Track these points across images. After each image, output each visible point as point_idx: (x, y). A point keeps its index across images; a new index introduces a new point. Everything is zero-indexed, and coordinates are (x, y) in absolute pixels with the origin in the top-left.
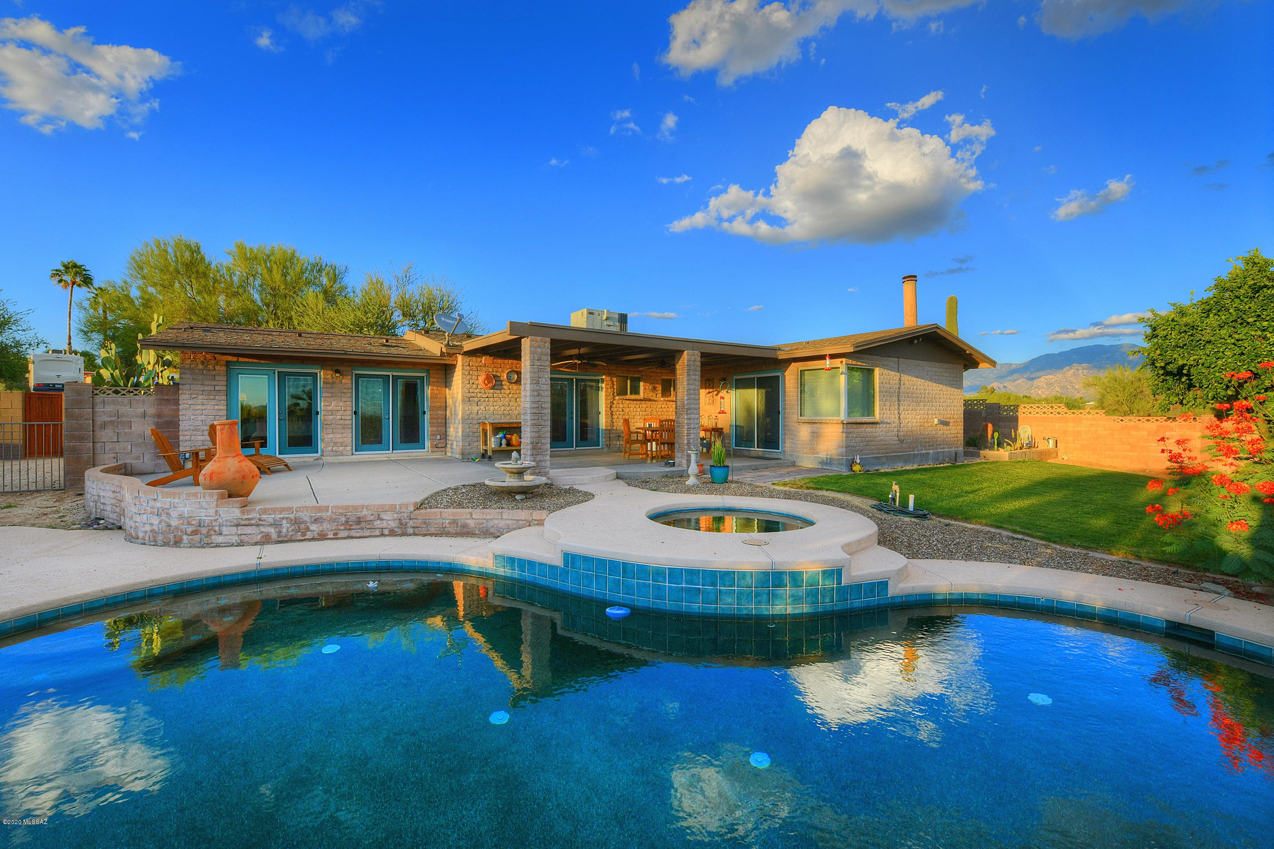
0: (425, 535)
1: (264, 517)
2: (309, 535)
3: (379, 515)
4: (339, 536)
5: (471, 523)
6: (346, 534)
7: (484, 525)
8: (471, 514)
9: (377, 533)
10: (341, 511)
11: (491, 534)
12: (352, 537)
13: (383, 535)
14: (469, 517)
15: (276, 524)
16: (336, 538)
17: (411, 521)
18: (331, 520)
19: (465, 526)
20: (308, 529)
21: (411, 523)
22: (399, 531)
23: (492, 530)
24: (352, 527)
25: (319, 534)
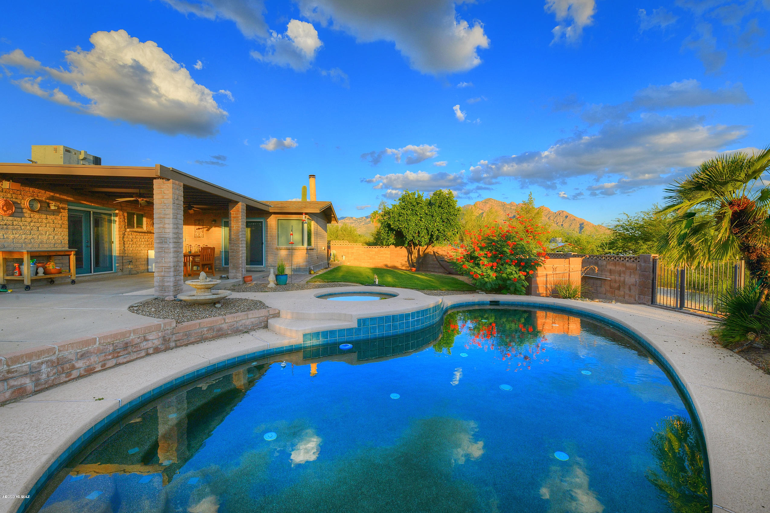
0: (186, 345)
1: (14, 367)
2: (75, 373)
3: (144, 337)
4: (107, 366)
5: (225, 326)
6: (114, 362)
7: (235, 326)
8: (224, 320)
9: (143, 353)
10: (109, 340)
11: (240, 331)
12: (120, 364)
13: (148, 354)
14: (223, 322)
15: (33, 372)
16: (104, 368)
17: (174, 336)
18: (100, 351)
19: (220, 330)
20: (73, 368)
21: (174, 338)
22: (163, 347)
23: (241, 328)
24: (120, 354)
25: (86, 370)
